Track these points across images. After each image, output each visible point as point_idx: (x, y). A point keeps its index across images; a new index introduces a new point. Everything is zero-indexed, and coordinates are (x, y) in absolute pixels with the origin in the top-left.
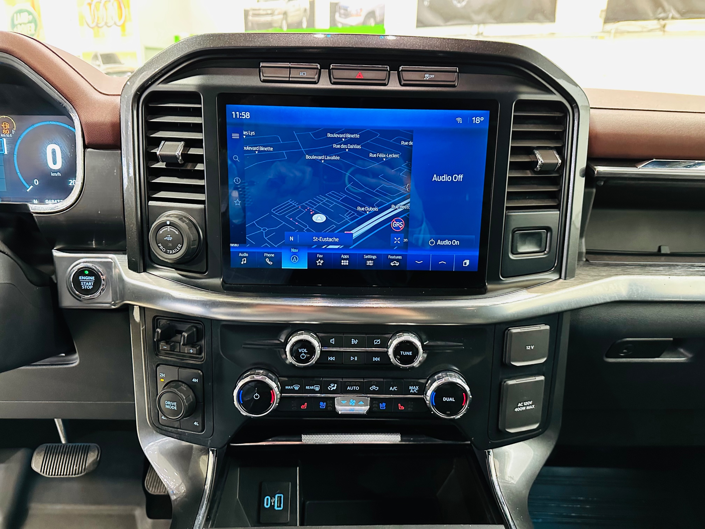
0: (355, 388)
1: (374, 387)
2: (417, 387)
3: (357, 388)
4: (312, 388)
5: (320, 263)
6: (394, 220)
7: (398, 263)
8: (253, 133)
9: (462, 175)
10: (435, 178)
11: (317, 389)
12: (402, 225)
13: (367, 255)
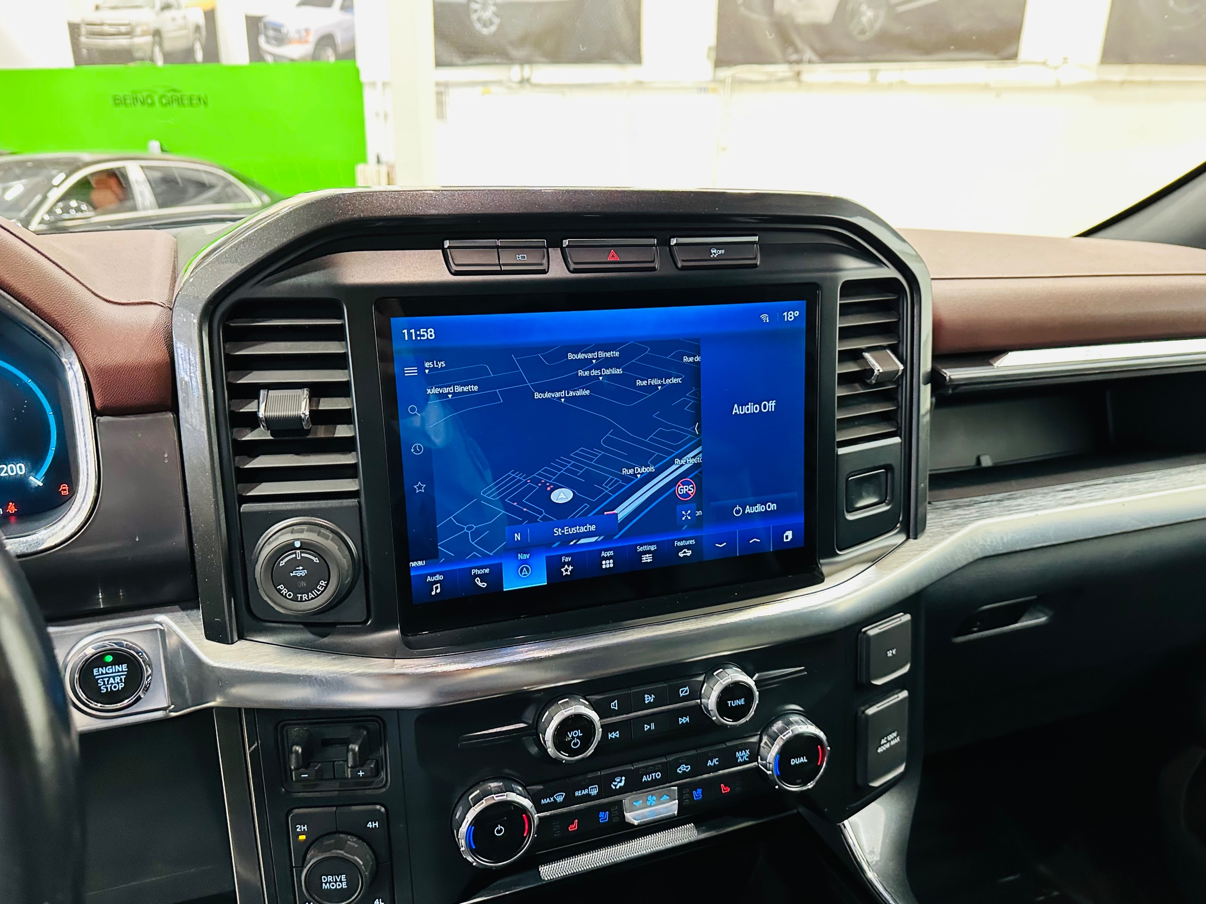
0: (655, 775)
1: (683, 768)
2: (747, 751)
3: (658, 775)
4: (585, 792)
5: (567, 570)
6: (679, 483)
7: (690, 551)
8: (442, 364)
9: (775, 401)
10: (736, 410)
11: (594, 792)
12: (692, 489)
13: (641, 545)
